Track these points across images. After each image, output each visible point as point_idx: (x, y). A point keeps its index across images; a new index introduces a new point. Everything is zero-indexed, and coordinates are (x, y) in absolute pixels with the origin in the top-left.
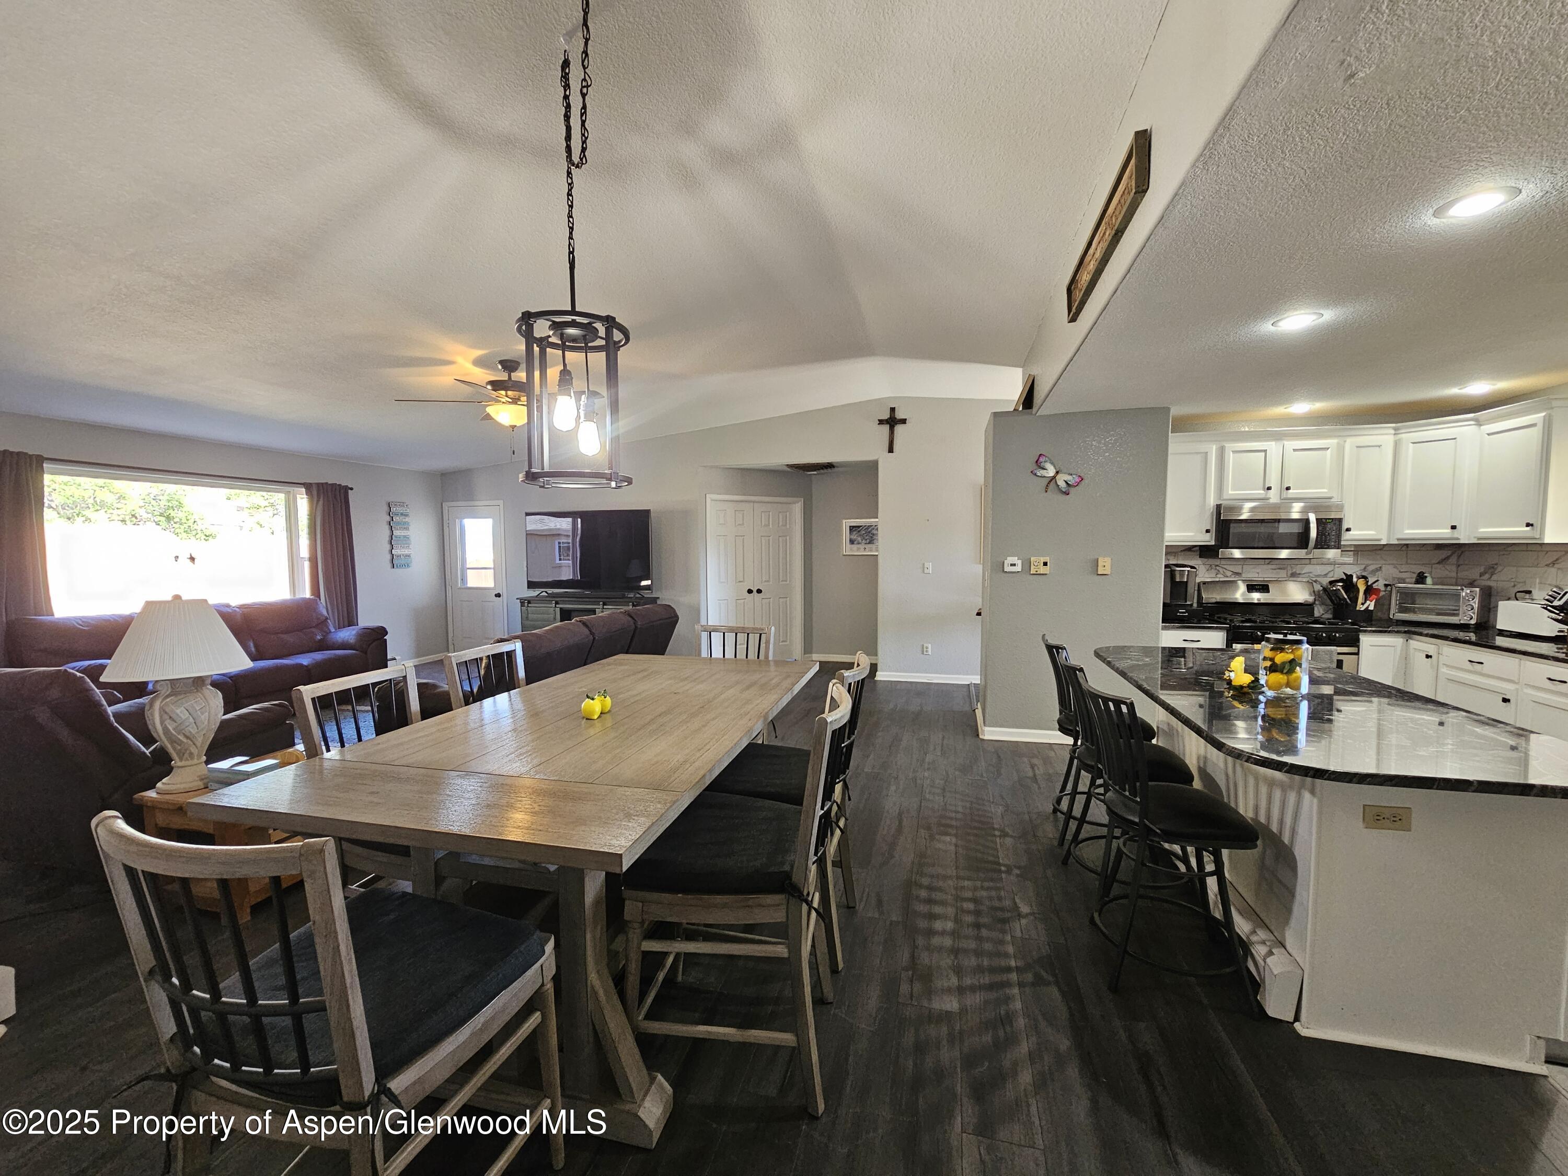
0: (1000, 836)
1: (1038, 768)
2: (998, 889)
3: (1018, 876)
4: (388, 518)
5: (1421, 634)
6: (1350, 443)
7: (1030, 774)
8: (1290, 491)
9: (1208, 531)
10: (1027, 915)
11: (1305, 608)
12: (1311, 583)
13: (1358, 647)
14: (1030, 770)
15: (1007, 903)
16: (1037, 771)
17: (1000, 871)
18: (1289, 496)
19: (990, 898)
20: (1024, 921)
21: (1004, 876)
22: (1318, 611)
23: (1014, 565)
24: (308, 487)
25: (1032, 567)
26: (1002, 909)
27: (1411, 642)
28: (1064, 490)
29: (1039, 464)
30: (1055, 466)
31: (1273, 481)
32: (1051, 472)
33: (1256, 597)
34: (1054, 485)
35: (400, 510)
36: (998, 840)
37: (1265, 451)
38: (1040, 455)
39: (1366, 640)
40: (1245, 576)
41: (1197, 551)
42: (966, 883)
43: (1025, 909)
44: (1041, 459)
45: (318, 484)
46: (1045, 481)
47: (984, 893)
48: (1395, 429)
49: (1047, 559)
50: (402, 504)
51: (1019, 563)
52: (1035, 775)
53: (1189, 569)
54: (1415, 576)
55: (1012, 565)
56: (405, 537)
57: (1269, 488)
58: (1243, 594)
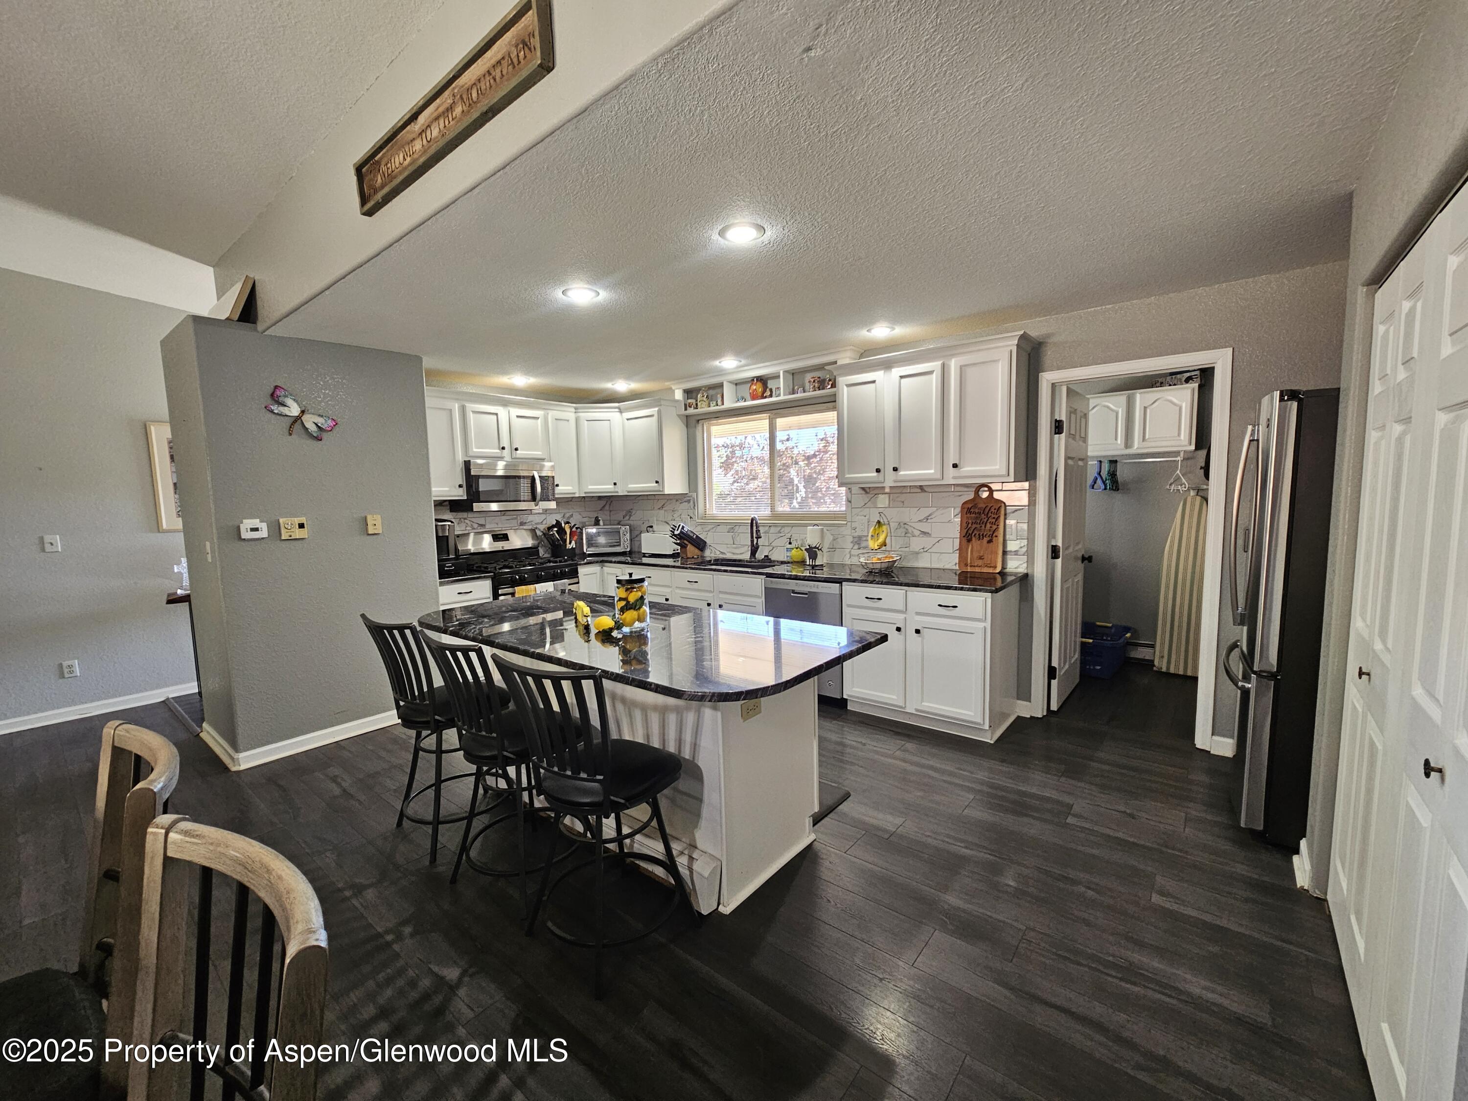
0: (355, 895)
1: (343, 779)
2: (401, 972)
3: (412, 935)
5: (611, 562)
6: (552, 414)
7: (337, 791)
8: (518, 452)
9: (460, 486)
10: (460, 979)
11: (530, 552)
12: (533, 531)
13: (578, 577)
14: (334, 785)
15: (426, 983)
16: (344, 784)
17: (388, 945)
18: (518, 456)
19: (401, 992)
20: (462, 992)
21: (396, 947)
22: (541, 552)
23: (256, 529)
25: (283, 531)
26: (426, 997)
27: (605, 568)
28: (315, 435)
29: (275, 398)
30: (299, 405)
31: (505, 443)
32: (294, 410)
33: (500, 545)
34: (300, 426)
36: (355, 902)
37: (497, 414)
38: (276, 387)
39: (582, 571)
40: (489, 527)
41: (446, 506)
42: (354, 997)
43: (452, 974)
44: (278, 393)
46: (289, 421)
47: (389, 992)
48: (576, 408)
49: (303, 520)
51: (264, 526)
52: (344, 790)
53: (449, 523)
54: (594, 519)
55: (253, 530)
57: (503, 448)
58: (490, 544)
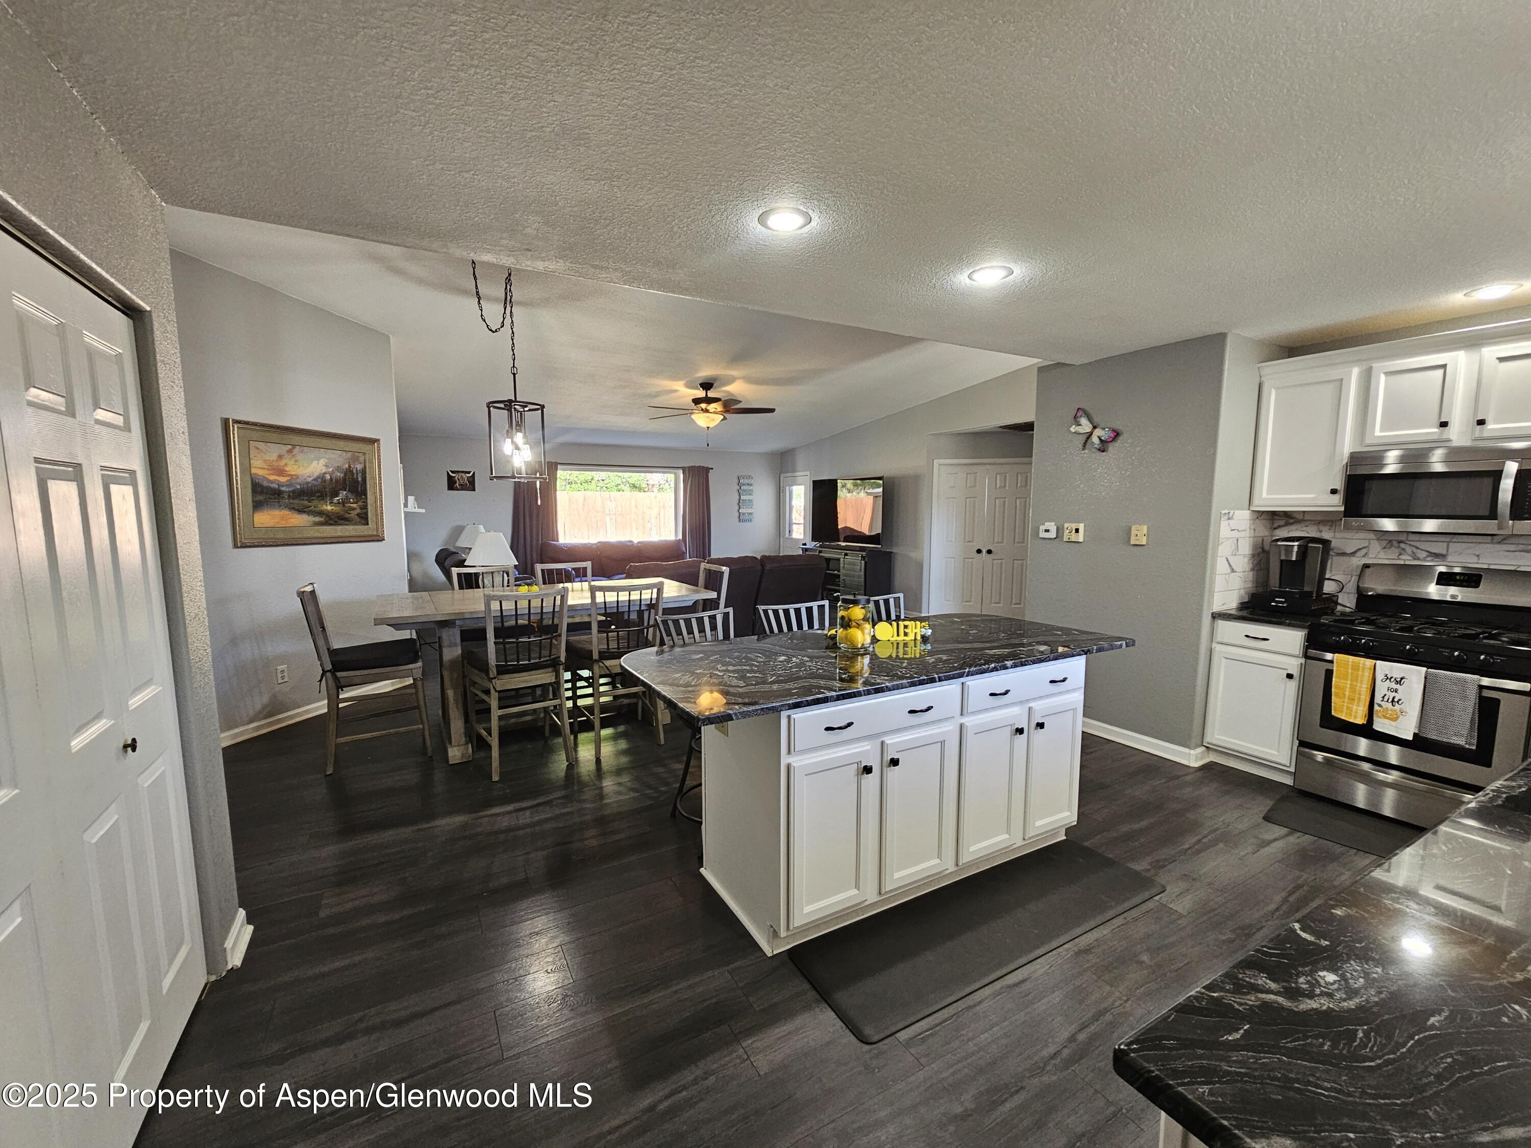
4: (738, 487)
8: (1486, 426)
9: (1334, 492)
23: (1048, 531)
24: (684, 469)
25: (1065, 534)
28: (1098, 447)
29: (1076, 420)
30: (1091, 421)
32: (1086, 427)
34: (1091, 442)
35: (746, 481)
37: (1445, 366)
38: (1079, 410)
44: (1079, 414)
45: (689, 467)
49: (1079, 526)
50: (749, 477)
51: (1054, 528)
55: (1046, 531)
56: (749, 500)
57: (1444, 424)
